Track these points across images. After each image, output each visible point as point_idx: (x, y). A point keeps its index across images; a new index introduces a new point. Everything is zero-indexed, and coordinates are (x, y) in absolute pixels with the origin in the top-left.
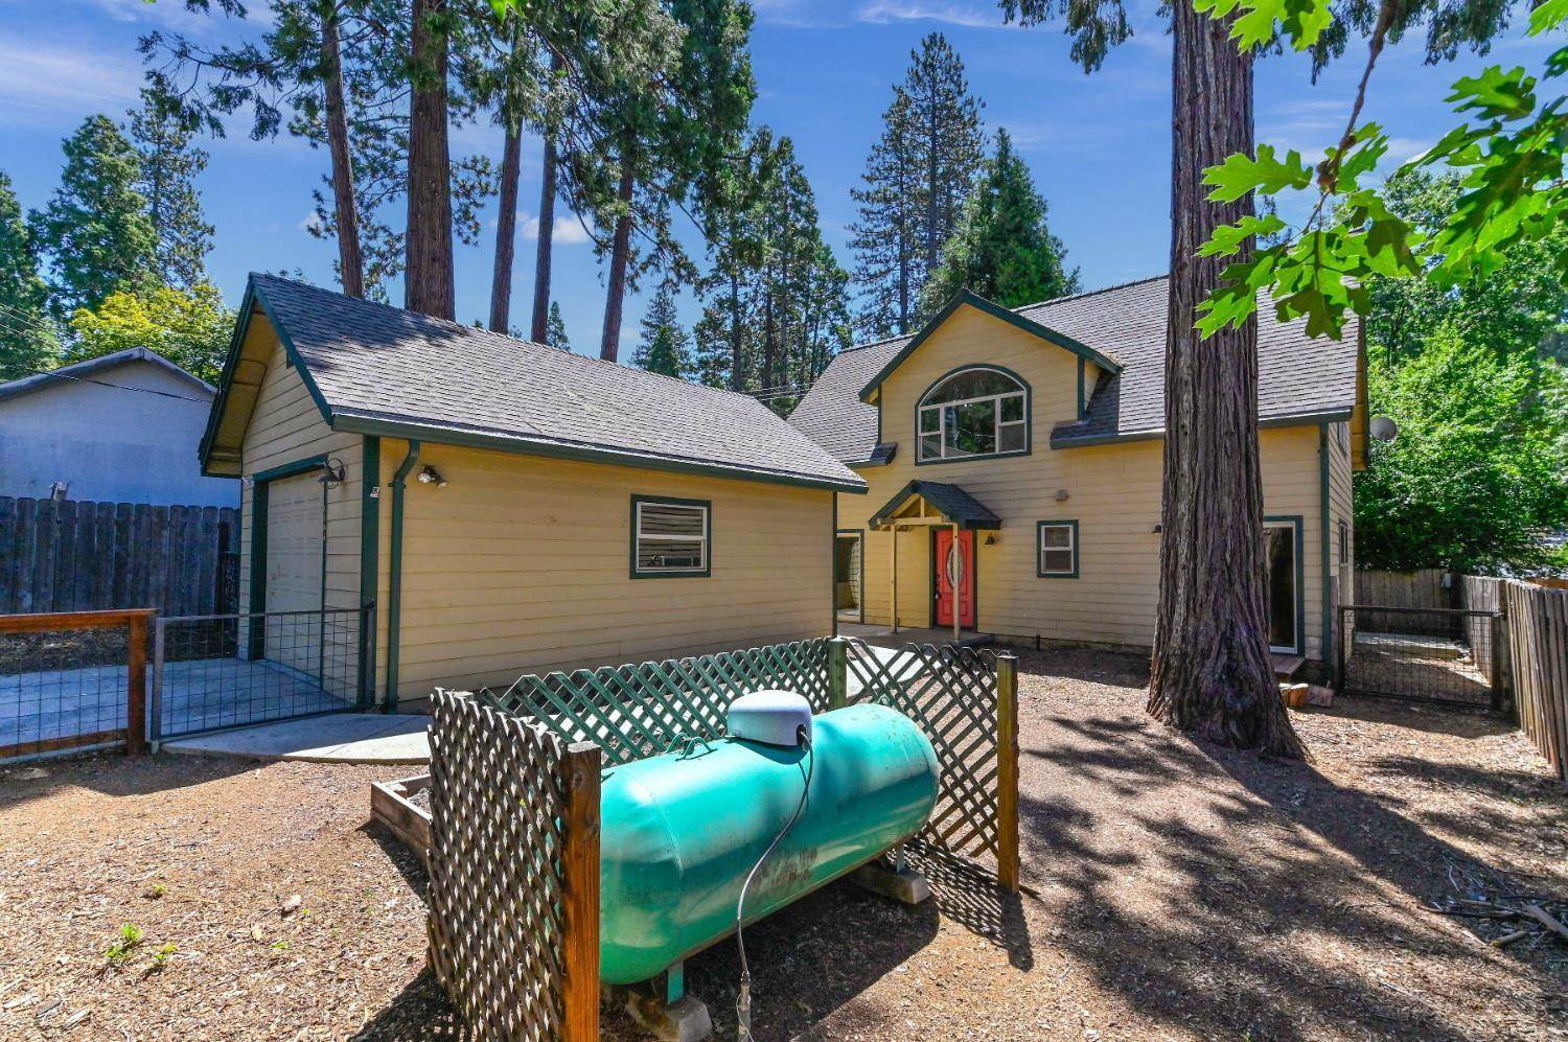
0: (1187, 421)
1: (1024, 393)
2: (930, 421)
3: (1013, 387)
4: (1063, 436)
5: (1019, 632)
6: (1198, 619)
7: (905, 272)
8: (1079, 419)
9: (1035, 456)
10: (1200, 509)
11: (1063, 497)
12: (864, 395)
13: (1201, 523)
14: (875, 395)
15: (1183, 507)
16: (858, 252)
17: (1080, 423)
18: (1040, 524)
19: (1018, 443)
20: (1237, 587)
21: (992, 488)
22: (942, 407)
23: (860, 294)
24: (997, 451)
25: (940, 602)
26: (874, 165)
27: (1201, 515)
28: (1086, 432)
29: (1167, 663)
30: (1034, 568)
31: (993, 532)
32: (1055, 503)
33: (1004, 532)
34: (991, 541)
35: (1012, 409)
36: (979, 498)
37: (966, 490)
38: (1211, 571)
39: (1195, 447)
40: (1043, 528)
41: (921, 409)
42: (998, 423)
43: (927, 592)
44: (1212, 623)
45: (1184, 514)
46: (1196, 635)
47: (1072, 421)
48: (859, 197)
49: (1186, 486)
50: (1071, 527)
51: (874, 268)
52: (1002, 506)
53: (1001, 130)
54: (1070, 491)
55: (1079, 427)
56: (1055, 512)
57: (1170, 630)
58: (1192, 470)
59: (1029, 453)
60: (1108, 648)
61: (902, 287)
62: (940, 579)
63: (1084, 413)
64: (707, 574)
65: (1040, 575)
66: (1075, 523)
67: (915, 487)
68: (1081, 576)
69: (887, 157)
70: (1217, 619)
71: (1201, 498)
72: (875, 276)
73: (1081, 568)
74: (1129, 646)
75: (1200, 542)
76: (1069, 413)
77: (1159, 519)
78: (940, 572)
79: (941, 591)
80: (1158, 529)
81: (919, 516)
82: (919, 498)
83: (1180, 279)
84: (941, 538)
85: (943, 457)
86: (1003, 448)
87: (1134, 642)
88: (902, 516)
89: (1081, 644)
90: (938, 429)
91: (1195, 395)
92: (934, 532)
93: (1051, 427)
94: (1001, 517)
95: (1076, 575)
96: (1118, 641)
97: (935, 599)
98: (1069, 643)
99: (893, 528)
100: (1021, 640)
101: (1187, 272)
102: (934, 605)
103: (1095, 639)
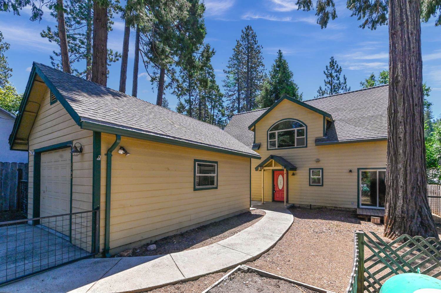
0: (402, 136)
1: (305, 128)
2: (272, 136)
3: (301, 126)
4: (318, 142)
5: (303, 203)
6: (408, 205)
7: (239, 95)
8: (324, 136)
9: (308, 148)
10: (408, 166)
11: (318, 161)
12: (250, 128)
13: (408, 172)
14: (253, 128)
15: (400, 166)
16: (226, 88)
17: (324, 137)
18: (310, 169)
19: (303, 144)
20: (422, 193)
21: (294, 158)
22: (276, 132)
23: (226, 101)
24: (295, 146)
25: (275, 193)
26: (230, 63)
27: (408, 168)
28: (327, 140)
30: (308, 183)
31: (294, 172)
32: (315, 162)
33: (297, 171)
34: (293, 174)
35: (301, 133)
36: (289, 161)
37: (285, 158)
38: (413, 188)
39: (405, 145)
41: (269, 132)
42: (296, 137)
43: (271, 190)
44: (414, 206)
45: (401, 168)
46: (408, 210)
47: (320, 137)
48: (226, 72)
49: (401, 158)
50: (321, 170)
51: (230, 93)
52: (297, 164)
53: (280, 51)
54: (320, 159)
55: (324, 139)
56: (315, 165)
57: (395, 209)
58: (404, 153)
59: (306, 147)
60: (333, 208)
61: (238, 99)
62: (275, 187)
63: (325, 134)
64: (216, 188)
65: (310, 185)
66: (322, 169)
67: (272, 157)
68: (324, 186)
69: (234, 61)
70: (416, 204)
71: (409, 163)
72: (231, 95)
73: (324, 184)
74: (340, 208)
75: (408, 178)
76: (320, 134)
77: (350, 168)
78: (275, 184)
79: (275, 190)
80: (351, 171)
81: (272, 166)
82: (272, 161)
83: (397, 86)
84: (275, 173)
85: (277, 148)
86: (297, 145)
87: (342, 206)
88: (266, 166)
89: (324, 207)
90: (275, 139)
91: (405, 126)
92: (274, 171)
93: (314, 139)
94: (297, 166)
95: (322, 185)
96: (336, 206)
97: (274, 193)
98: (320, 207)
99: (263, 170)
100: (303, 205)
101: (401, 84)
102: (273, 194)
103: (328, 205)
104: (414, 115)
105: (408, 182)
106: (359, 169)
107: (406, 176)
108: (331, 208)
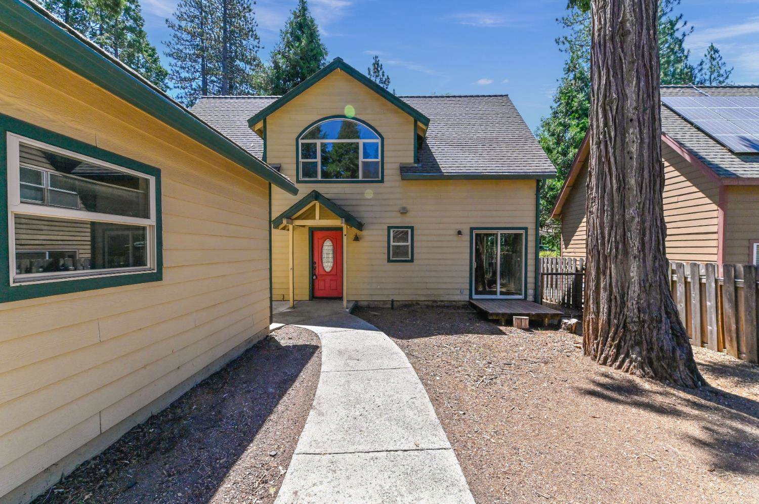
1: (379, 141)
2: (309, 151)
3: (371, 136)
4: (405, 171)
5: (375, 298)
6: (648, 294)
8: (415, 162)
9: (386, 184)
10: (647, 213)
11: (404, 211)
12: (251, 123)
13: (647, 225)
14: (260, 124)
15: (631, 212)
16: (173, 61)
17: (416, 165)
18: (389, 228)
19: (375, 175)
21: (354, 203)
22: (318, 142)
23: (175, 87)
24: (360, 178)
25: (317, 281)
26: (183, 10)
27: (647, 218)
28: (423, 171)
29: (625, 327)
30: (386, 256)
31: (359, 232)
32: (399, 215)
33: (365, 233)
34: (357, 239)
35: (371, 151)
37: (338, 203)
39: (640, 169)
40: (392, 231)
41: (301, 141)
42: (361, 159)
43: (307, 273)
44: (659, 297)
45: (633, 218)
47: (411, 164)
48: (173, 26)
49: (633, 196)
50: (410, 231)
51: (184, 74)
52: (365, 214)
54: (409, 208)
55: (416, 167)
56: (398, 221)
57: (623, 304)
58: (639, 185)
59: (382, 181)
60: (430, 303)
62: (316, 265)
63: (417, 160)
65: (389, 261)
66: (412, 228)
67: (316, 195)
68: (414, 261)
69: (192, 9)
71: (648, 206)
72: (185, 79)
73: (415, 256)
74: (442, 301)
76: (409, 158)
77: (459, 227)
78: (316, 260)
79: (317, 274)
80: (459, 233)
81: (314, 218)
82: (314, 205)
83: (622, 43)
84: (317, 235)
85: (319, 178)
86: (364, 177)
88: (296, 219)
89: (414, 303)
90: (316, 158)
91: (640, 130)
92: (313, 231)
93: (397, 166)
94: (363, 223)
95: (412, 261)
96: (435, 299)
97: (313, 279)
98: (407, 303)
99: (291, 227)
100: (376, 303)
101: (631, 38)
102: (312, 283)
103: (423, 299)
105: (647, 246)
106: (472, 229)
107: (644, 235)
108: (426, 303)
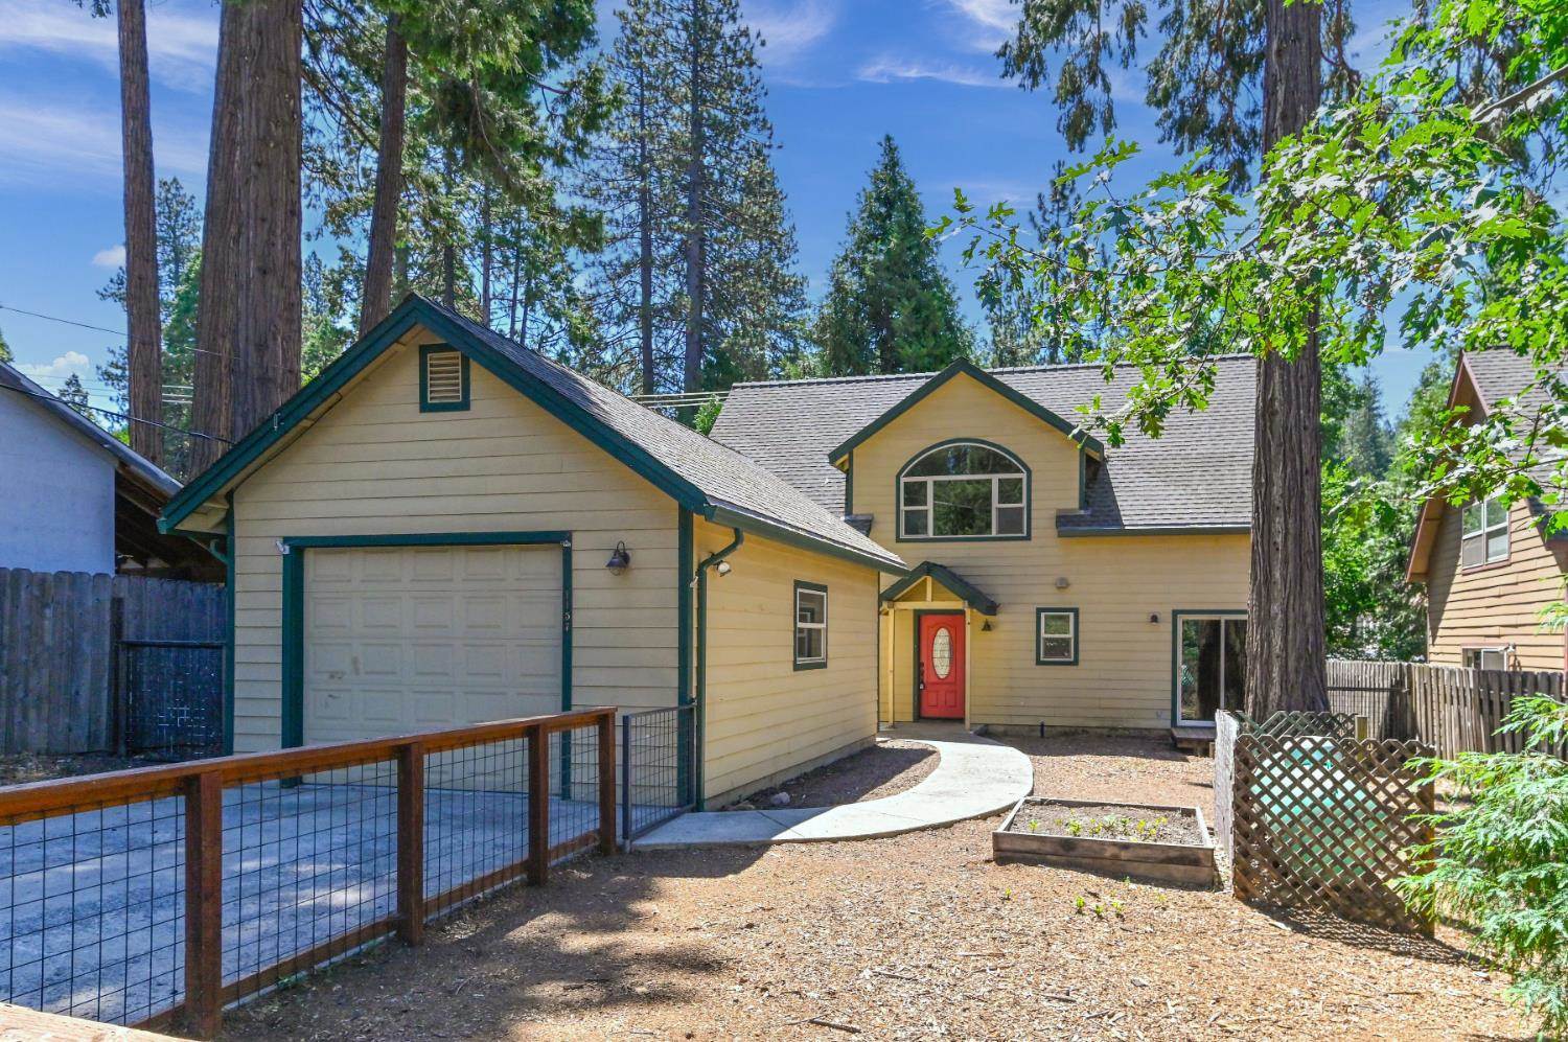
0: (1279, 540)
1: (1024, 476)
2: (914, 494)
3: (1009, 468)
4: (1066, 524)
5: (1017, 721)
8: (1081, 508)
9: (1034, 542)
10: (1291, 610)
11: (1063, 585)
12: (833, 459)
13: (1291, 622)
14: (844, 459)
15: (1276, 608)
17: (1082, 512)
18: (1039, 611)
19: (1015, 526)
20: (1316, 671)
22: (930, 480)
24: (994, 533)
25: (924, 692)
27: (1291, 615)
28: (1092, 523)
30: (1033, 655)
31: (990, 618)
32: (1054, 590)
33: (1001, 617)
34: (987, 627)
35: (1010, 492)
36: (972, 581)
37: (959, 572)
38: (1299, 659)
39: (1286, 562)
40: (1043, 615)
41: (903, 480)
42: (995, 504)
43: (910, 680)
45: (1277, 614)
47: (1072, 510)
49: (1278, 592)
50: (1072, 615)
52: (1001, 593)
54: (1071, 579)
55: (1082, 516)
56: (1053, 599)
58: (1284, 579)
59: (1028, 538)
60: (1105, 732)
62: (925, 668)
63: (1085, 502)
64: (824, 666)
65: (1039, 662)
66: (1076, 611)
67: (928, 568)
68: (1080, 663)
70: (1304, 695)
71: (1292, 602)
73: (1080, 658)
74: (1125, 729)
75: (1290, 637)
76: (1071, 501)
77: (1155, 609)
78: (924, 660)
79: (925, 681)
80: (1154, 619)
81: (925, 600)
82: (925, 581)
84: (926, 622)
85: (931, 534)
86: (999, 532)
87: (1131, 725)
88: (898, 600)
89: (1080, 730)
90: (926, 504)
91: (1285, 519)
92: (919, 616)
93: (1053, 513)
94: (998, 602)
95: (1075, 663)
96: (1115, 724)
97: (919, 690)
98: (1067, 730)
99: (891, 612)
100: (1017, 728)
102: (918, 695)
103: (1094, 724)
104: (1303, 493)
105: (1290, 645)
106: (1175, 613)
107: (1287, 632)
108: (1099, 731)
